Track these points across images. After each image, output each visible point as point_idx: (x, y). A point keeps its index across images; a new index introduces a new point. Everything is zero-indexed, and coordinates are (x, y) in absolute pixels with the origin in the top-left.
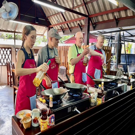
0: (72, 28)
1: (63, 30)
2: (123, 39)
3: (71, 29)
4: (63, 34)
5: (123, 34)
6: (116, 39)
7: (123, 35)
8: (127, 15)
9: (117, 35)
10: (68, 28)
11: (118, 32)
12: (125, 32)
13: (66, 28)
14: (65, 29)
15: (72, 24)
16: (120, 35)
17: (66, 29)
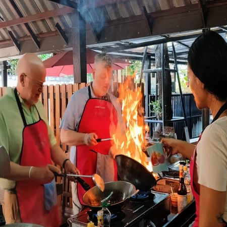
0: (41, 36)
1: (16, 41)
2: (173, 60)
3: (38, 39)
4: (18, 52)
5: (172, 48)
6: (157, 60)
7: (172, 50)
8: (173, 5)
9: (158, 50)
10: (29, 36)
11: (162, 44)
12: (175, 43)
13: (26, 36)
14: (22, 40)
15: (40, 24)
16: (165, 50)
17: (25, 39)
